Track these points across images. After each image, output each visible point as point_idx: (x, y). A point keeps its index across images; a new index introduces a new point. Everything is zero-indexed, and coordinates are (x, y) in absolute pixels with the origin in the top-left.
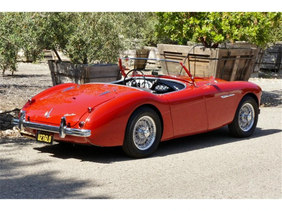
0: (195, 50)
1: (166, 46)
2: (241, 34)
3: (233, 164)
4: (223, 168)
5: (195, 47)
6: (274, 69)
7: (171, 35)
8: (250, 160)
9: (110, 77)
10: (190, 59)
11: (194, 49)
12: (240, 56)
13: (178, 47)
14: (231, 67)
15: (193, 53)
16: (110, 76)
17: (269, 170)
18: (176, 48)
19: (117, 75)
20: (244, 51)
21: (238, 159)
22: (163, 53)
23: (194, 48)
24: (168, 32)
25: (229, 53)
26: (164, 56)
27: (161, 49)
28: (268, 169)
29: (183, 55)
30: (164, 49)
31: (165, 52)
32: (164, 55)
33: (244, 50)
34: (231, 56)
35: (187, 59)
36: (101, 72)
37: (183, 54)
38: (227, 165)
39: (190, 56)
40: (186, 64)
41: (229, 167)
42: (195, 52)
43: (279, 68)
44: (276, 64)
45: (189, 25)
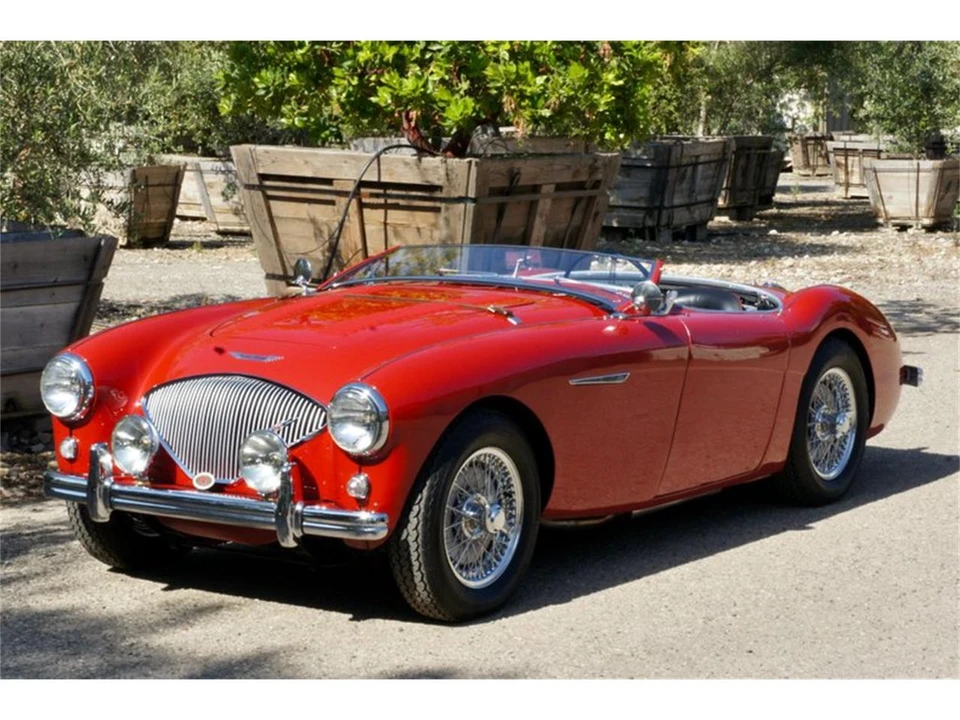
0: (382, 167)
1: (267, 152)
2: (558, 98)
3: (605, 631)
4: (568, 655)
5: (383, 156)
6: (641, 226)
7: (284, 105)
8: (663, 609)
9: (55, 285)
10: (365, 200)
11: (379, 165)
12: (553, 186)
13: (316, 155)
14: (522, 229)
15: (375, 179)
16: (55, 281)
17: (751, 652)
18: (308, 159)
19: (82, 277)
20: (569, 167)
21: (618, 607)
22: (256, 182)
23: (378, 157)
24: (271, 95)
25: (513, 176)
26: (260, 193)
27: (250, 166)
28: (748, 648)
29: (336, 187)
30: (260, 164)
31: (263, 177)
32: (261, 188)
33: (567, 161)
34: (522, 187)
35: (354, 202)
36: (16, 266)
37: (335, 182)
38: (580, 642)
39: (363, 190)
40: (349, 220)
41: (590, 647)
42: (382, 173)
43: (658, 225)
44: (649, 211)
45: (356, 70)
